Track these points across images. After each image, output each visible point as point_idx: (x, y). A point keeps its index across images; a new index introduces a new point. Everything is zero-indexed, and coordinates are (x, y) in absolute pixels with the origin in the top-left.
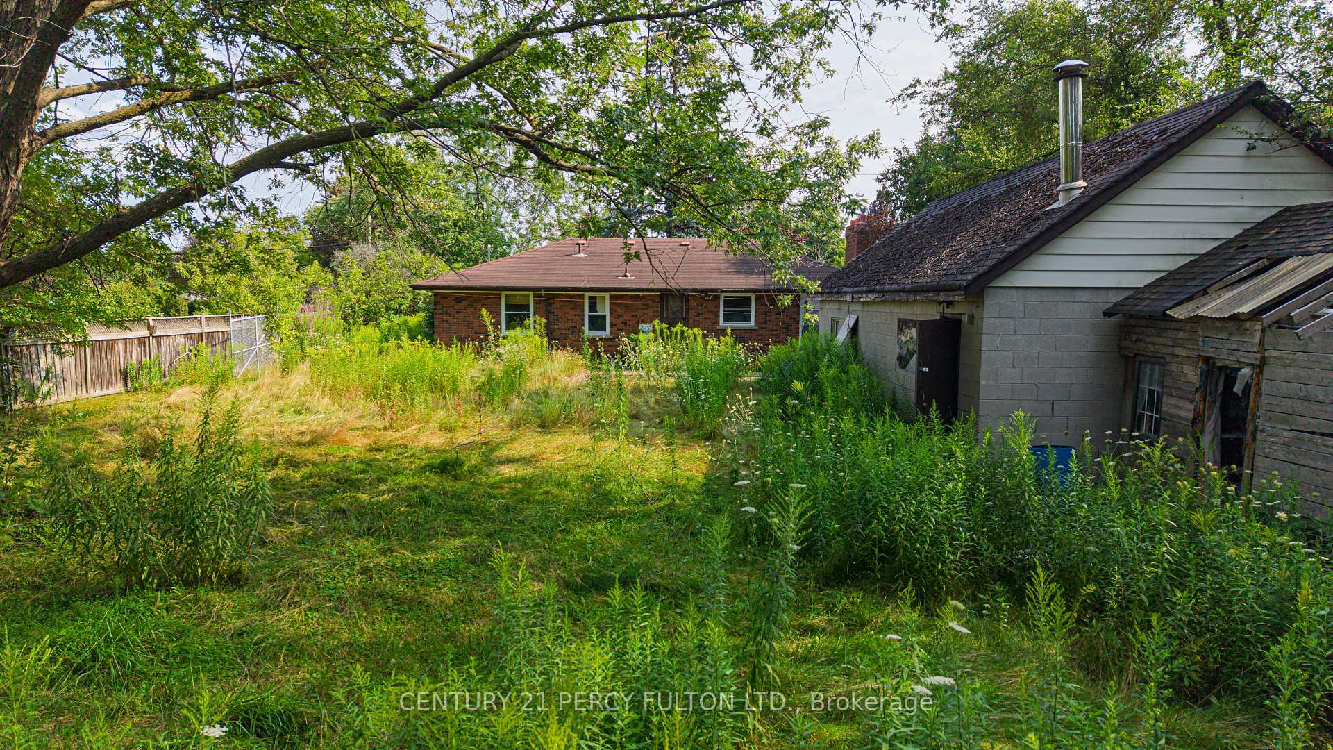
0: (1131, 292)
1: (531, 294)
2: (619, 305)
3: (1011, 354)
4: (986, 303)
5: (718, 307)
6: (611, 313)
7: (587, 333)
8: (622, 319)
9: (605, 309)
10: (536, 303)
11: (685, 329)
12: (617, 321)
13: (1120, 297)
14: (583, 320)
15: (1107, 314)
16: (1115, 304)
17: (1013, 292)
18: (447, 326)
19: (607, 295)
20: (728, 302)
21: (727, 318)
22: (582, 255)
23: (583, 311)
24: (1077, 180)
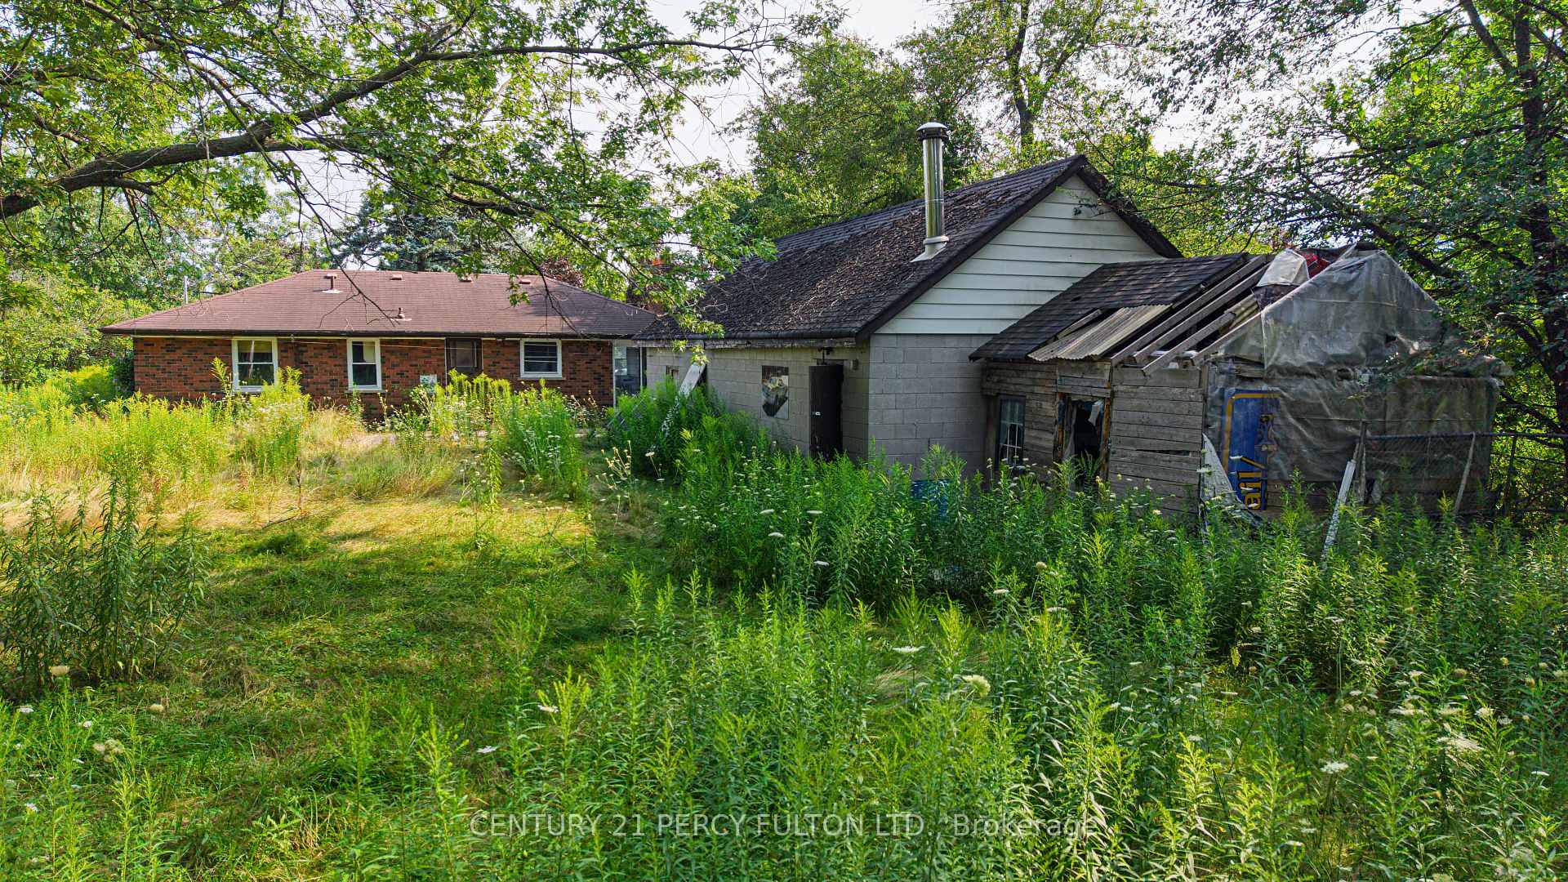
0: (990, 339)
1: (274, 340)
2: (392, 352)
3: (893, 397)
4: (872, 349)
5: (518, 354)
6: (383, 362)
7: (353, 388)
8: (397, 369)
9: (374, 357)
10: (280, 351)
11: (489, 380)
12: (392, 373)
13: (981, 343)
14: (346, 371)
15: (973, 358)
16: (979, 349)
17: (895, 338)
18: (153, 381)
19: (377, 340)
20: (530, 349)
21: (528, 368)
22: (335, 291)
23: (346, 360)
24: (940, 235)
